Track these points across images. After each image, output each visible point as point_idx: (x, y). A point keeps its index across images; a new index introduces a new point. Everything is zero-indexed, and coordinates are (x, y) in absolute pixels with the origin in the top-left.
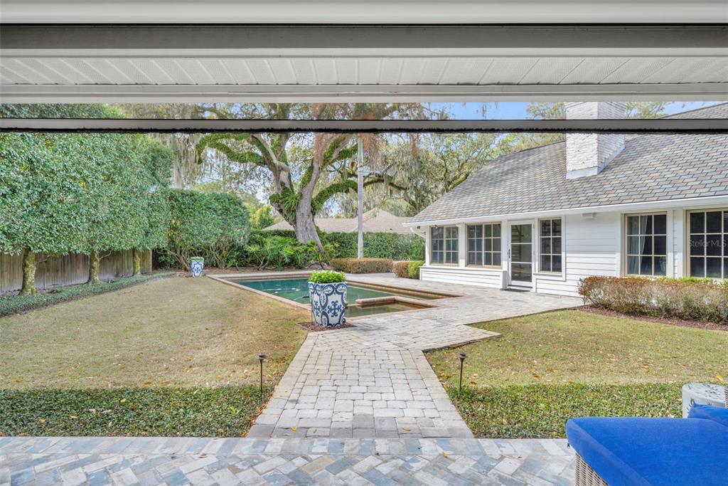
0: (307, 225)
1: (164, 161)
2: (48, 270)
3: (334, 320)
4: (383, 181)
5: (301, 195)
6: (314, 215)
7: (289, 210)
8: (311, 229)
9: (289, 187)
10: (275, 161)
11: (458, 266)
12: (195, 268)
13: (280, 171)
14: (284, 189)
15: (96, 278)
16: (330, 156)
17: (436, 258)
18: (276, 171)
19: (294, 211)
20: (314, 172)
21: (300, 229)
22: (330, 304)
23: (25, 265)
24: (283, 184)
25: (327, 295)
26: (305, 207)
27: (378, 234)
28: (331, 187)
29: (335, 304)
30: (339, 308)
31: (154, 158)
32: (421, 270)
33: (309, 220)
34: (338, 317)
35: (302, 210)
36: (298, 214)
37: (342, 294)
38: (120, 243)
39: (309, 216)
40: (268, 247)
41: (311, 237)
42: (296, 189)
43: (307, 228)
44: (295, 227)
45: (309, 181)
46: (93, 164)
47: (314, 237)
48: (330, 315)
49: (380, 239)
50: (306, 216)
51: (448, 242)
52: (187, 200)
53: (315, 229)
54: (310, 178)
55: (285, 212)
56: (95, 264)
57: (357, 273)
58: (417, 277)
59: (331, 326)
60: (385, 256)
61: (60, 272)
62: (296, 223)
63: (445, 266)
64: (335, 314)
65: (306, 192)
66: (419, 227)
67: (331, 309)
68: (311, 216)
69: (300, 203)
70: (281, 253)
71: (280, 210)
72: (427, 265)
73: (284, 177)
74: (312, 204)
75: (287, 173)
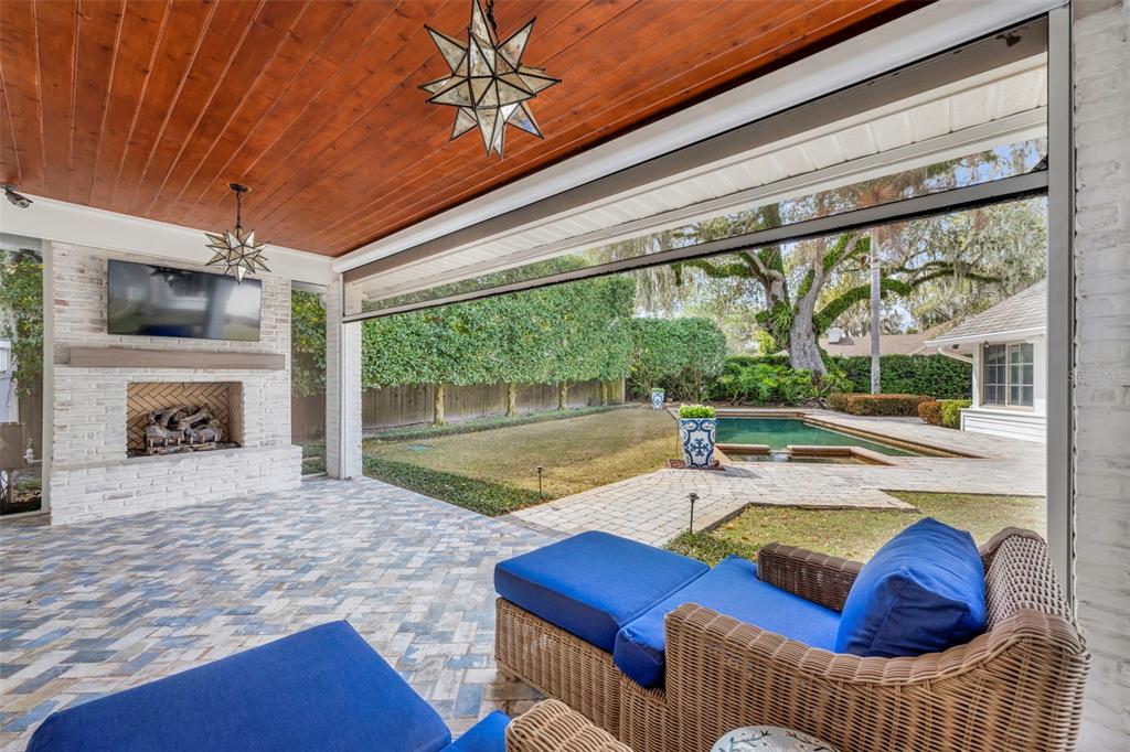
0: (806, 348)
1: (625, 292)
3: (700, 460)
4: (952, 273)
5: (797, 310)
6: (818, 333)
7: (780, 330)
8: (813, 354)
9: (782, 300)
10: (764, 270)
11: (1033, 411)
12: (655, 400)
13: (771, 281)
14: (776, 303)
16: (842, 251)
17: (992, 395)
18: (768, 281)
19: (787, 331)
20: (817, 276)
21: (795, 354)
22: (693, 441)
23: (509, 393)
24: (774, 297)
25: (689, 431)
26: (803, 324)
27: (932, 358)
28: (849, 293)
29: (699, 442)
30: (705, 447)
31: (614, 291)
32: (962, 414)
34: (705, 456)
35: (798, 330)
36: (792, 334)
37: (709, 431)
38: (579, 374)
39: (809, 336)
40: (742, 378)
41: (813, 365)
42: (793, 302)
43: (805, 353)
44: (790, 352)
45: (808, 290)
46: (551, 306)
47: (817, 364)
48: (694, 453)
49: (935, 364)
50: (804, 337)
51: (1014, 369)
52: (650, 329)
53: (818, 353)
54: (809, 285)
55: (775, 332)
56: (563, 393)
57: (863, 415)
58: (956, 425)
59: (694, 466)
60: (946, 391)
62: (790, 346)
63: (1007, 409)
64: (700, 453)
65: (804, 304)
66: (956, 347)
67: (694, 448)
68: (813, 336)
69: (796, 320)
70: (760, 385)
71: (770, 332)
72: (975, 406)
73: (777, 289)
74: (814, 320)
75: (781, 283)
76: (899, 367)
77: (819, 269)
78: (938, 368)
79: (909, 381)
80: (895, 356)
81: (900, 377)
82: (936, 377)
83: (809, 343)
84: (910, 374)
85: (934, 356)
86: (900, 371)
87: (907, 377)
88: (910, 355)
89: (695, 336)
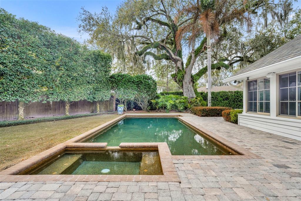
0: (189, 88)
2: (50, 110)
5: (185, 72)
6: (194, 82)
8: (191, 90)
9: (181, 69)
10: (173, 56)
12: (119, 110)
13: (177, 61)
14: (179, 70)
15: (67, 113)
17: (252, 108)
19: (182, 81)
20: (192, 58)
21: (185, 90)
23: (19, 107)
24: (178, 68)
26: (187, 79)
32: (239, 116)
33: (190, 85)
36: (183, 82)
41: (191, 95)
43: (188, 90)
44: (183, 90)
45: (189, 64)
47: (192, 95)
50: (188, 83)
51: (261, 93)
53: (194, 91)
54: (190, 62)
55: (178, 82)
56: (67, 107)
61: (57, 110)
62: (183, 87)
65: (188, 70)
66: (235, 82)
68: (191, 83)
69: (185, 77)
70: (166, 103)
71: (176, 81)
72: (244, 113)
73: (179, 64)
74: (192, 77)
75: (181, 62)
76: (224, 96)
77: (193, 55)
78: (237, 96)
79: (227, 102)
80: (222, 92)
81: (224, 100)
82: (236, 100)
83: (190, 86)
84: (227, 99)
85: (236, 91)
86: (224, 98)
87: (226, 100)
88: (228, 91)
89: (141, 82)
